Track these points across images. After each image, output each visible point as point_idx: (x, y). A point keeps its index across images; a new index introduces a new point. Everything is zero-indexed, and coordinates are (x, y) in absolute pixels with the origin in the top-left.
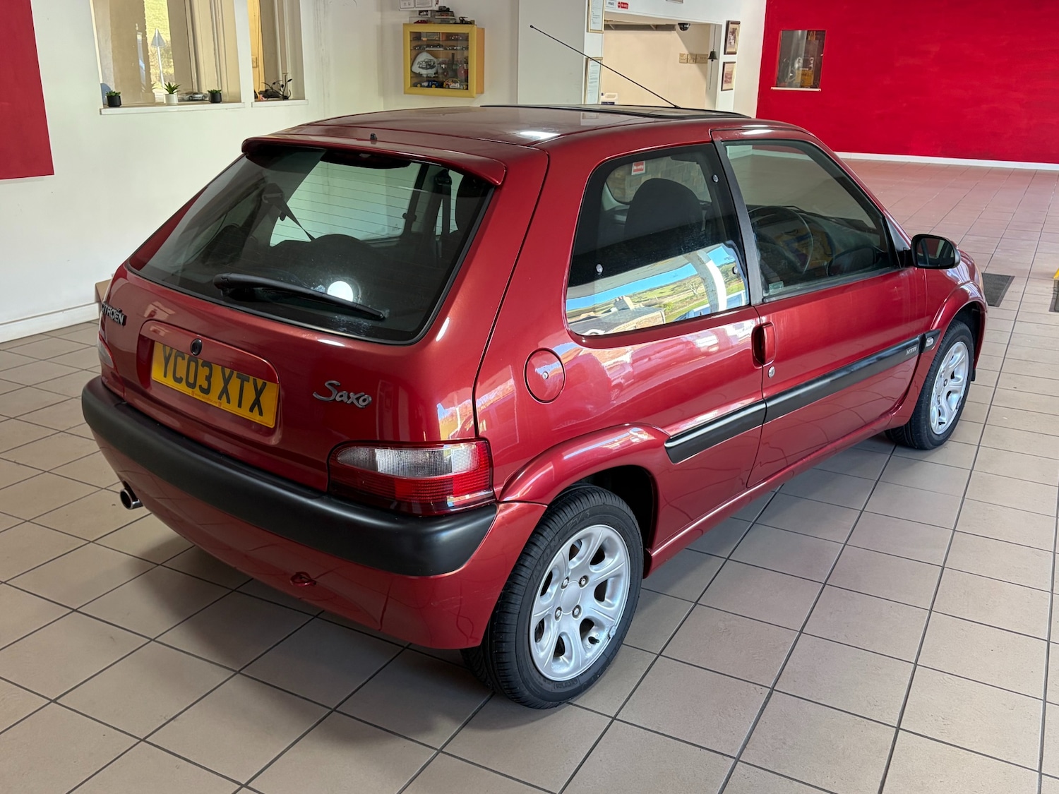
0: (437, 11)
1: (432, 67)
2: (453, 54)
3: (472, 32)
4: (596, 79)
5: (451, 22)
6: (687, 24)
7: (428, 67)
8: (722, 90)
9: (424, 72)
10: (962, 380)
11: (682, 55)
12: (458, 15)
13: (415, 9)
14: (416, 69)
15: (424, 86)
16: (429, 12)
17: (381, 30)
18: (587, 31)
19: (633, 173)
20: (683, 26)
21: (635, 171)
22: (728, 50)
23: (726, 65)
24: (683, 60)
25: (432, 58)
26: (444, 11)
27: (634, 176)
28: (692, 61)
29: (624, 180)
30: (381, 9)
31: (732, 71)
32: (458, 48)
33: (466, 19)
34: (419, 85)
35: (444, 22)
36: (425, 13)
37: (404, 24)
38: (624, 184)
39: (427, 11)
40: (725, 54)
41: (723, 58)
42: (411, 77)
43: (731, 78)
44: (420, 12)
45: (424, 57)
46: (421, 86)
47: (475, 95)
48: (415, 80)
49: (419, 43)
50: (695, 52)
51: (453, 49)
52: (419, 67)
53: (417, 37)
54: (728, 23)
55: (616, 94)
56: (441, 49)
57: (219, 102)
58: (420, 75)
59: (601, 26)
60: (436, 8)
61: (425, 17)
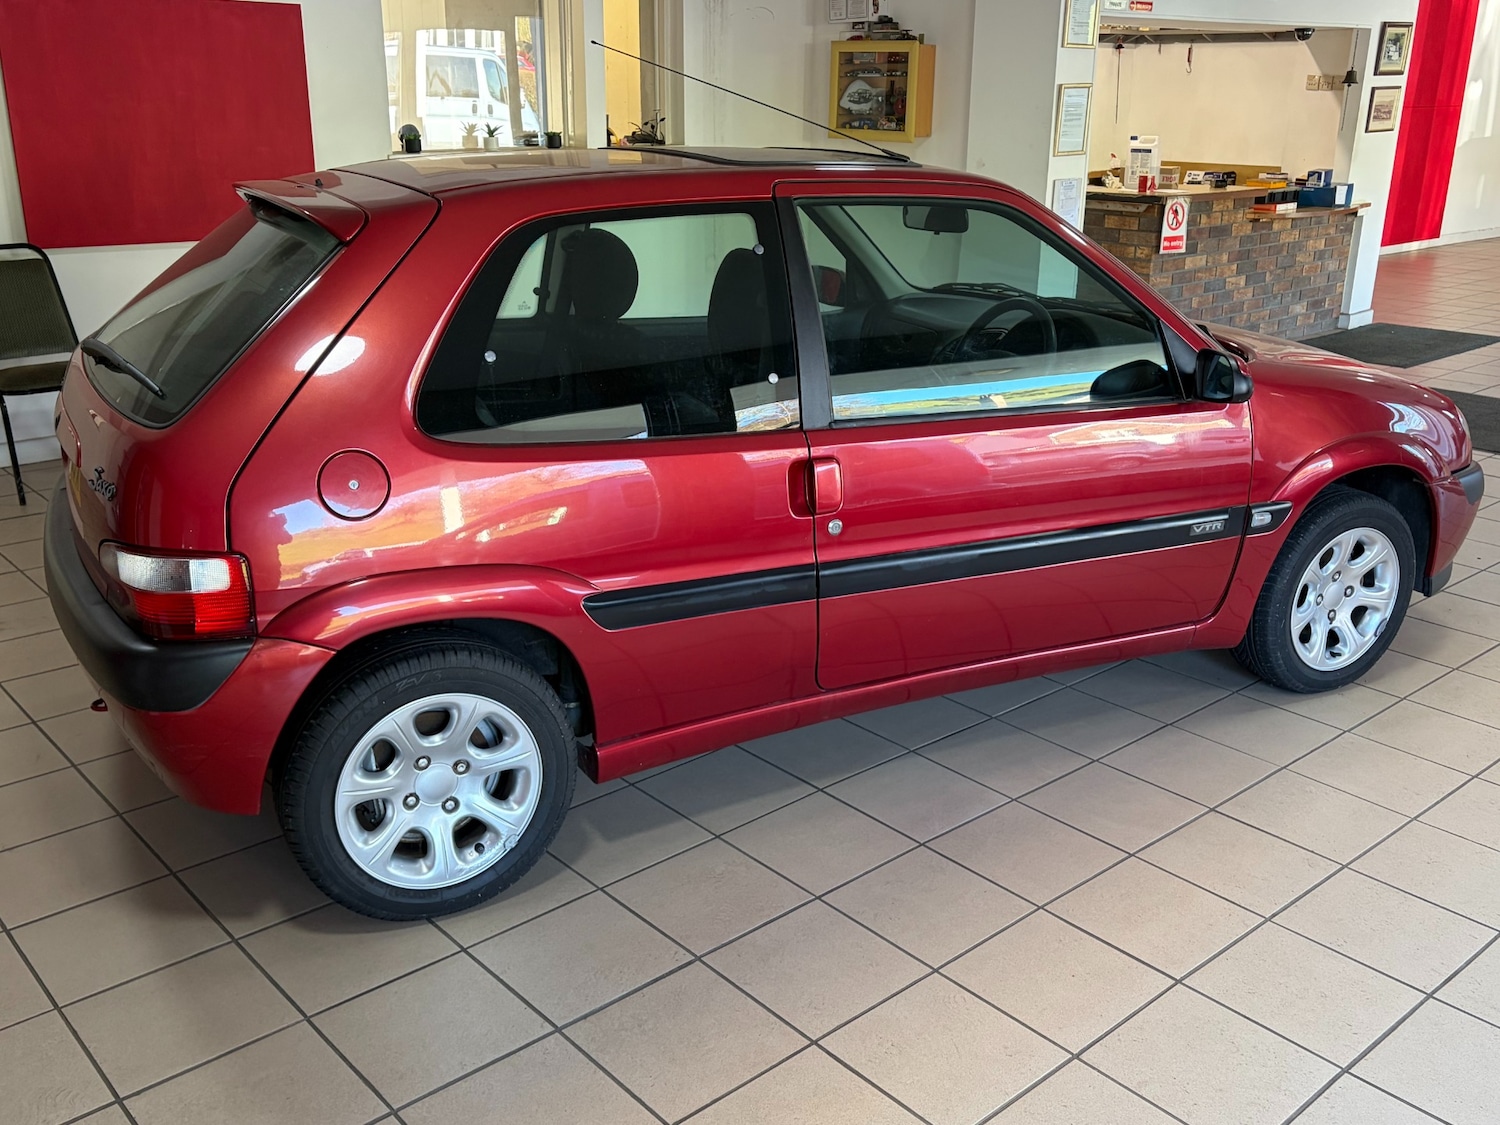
0: (875, 23)
1: (867, 100)
2: (892, 83)
3: (913, 49)
4: (1080, 115)
5: (892, 37)
6: (1308, 29)
7: (862, 100)
8: (1367, 131)
9: (855, 107)
10: (1387, 591)
11: (1311, 78)
12: (903, 26)
13: (847, 20)
14: (846, 103)
15: (855, 128)
16: (866, 26)
17: (811, 50)
18: (1062, 46)
19: (1162, 251)
20: (1302, 34)
21: (1165, 248)
22: (1382, 68)
23: (1377, 92)
24: (1313, 85)
25: (868, 87)
26: (885, 22)
27: (1163, 255)
28: (1325, 87)
29: (1149, 261)
30: (813, 21)
31: (1393, 101)
32: (898, 73)
33: (910, 33)
34: (848, 126)
35: (886, 37)
36: (861, 26)
37: (832, 42)
38: (1148, 268)
39: (863, 23)
40: (1375, 74)
41: (1369, 80)
42: (839, 115)
43: (1390, 112)
44: (855, 24)
45: (858, 86)
46: (851, 127)
47: (913, 138)
48: (845, 119)
49: (850, 67)
50: (1332, 73)
51: (891, 75)
52: (850, 101)
53: (848, 59)
54: (1385, 26)
55: (1157, 137)
56: (878, 75)
57: (558, 148)
58: (849, 111)
59: (1092, 36)
60: (875, 18)
61: (862, 31)
